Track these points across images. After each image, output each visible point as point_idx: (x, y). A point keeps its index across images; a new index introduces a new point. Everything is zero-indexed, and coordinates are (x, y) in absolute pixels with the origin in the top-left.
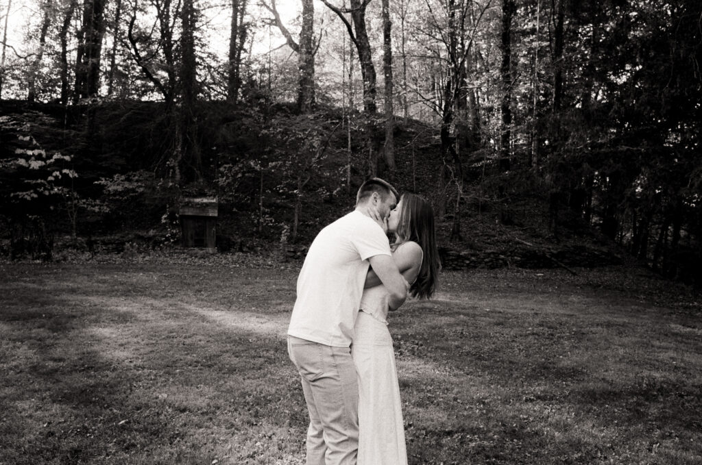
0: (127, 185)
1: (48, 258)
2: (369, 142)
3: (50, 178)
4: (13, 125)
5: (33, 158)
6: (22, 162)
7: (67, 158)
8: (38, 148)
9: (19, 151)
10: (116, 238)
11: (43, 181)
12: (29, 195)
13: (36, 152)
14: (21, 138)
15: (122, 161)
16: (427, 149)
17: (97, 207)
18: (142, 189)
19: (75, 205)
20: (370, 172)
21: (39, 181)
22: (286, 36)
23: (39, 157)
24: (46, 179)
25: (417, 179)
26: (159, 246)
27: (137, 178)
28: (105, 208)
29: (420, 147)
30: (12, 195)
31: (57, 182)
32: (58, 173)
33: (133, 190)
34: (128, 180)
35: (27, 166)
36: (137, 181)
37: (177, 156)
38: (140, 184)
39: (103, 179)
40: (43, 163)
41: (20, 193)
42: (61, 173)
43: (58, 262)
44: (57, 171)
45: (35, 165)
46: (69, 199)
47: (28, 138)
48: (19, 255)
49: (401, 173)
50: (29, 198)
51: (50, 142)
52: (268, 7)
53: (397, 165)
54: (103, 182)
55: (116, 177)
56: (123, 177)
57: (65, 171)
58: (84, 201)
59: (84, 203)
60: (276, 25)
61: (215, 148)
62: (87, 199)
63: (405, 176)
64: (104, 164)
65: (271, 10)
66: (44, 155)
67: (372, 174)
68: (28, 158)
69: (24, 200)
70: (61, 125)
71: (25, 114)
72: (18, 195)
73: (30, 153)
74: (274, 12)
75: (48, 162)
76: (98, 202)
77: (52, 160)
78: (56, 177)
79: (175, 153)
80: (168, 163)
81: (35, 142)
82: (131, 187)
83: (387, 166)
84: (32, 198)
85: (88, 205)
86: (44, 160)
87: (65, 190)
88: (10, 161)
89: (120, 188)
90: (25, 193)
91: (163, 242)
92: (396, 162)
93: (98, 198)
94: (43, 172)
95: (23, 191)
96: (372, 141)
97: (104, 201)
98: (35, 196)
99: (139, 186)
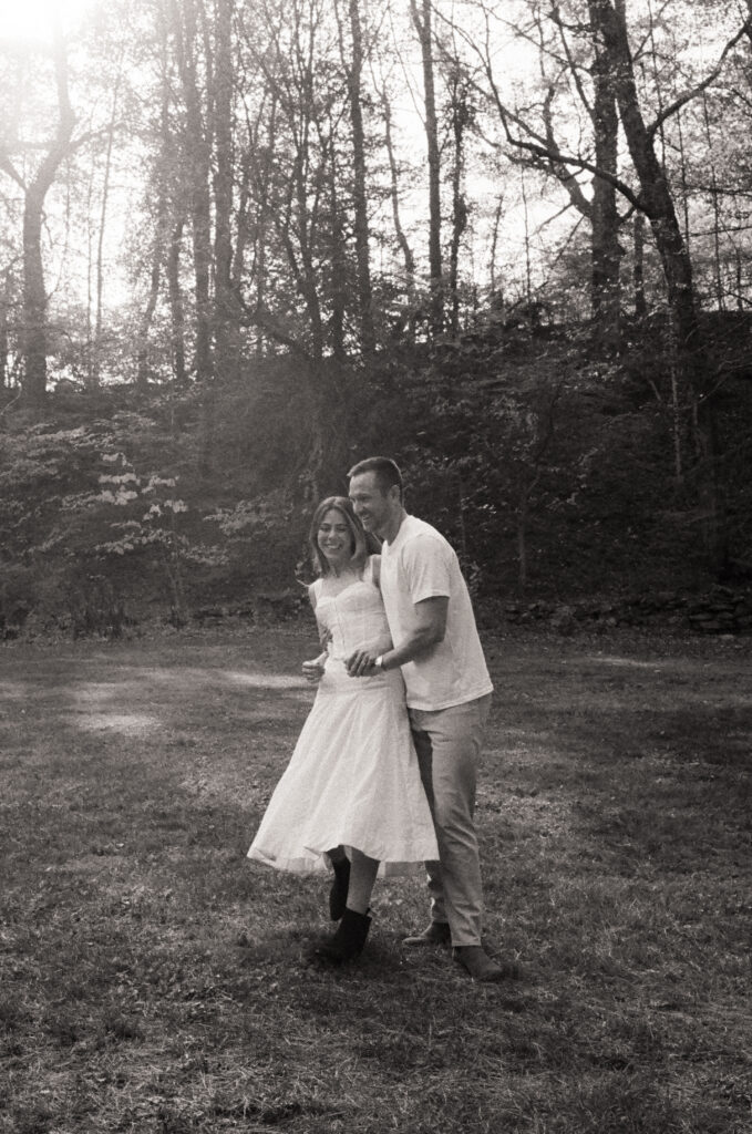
0: (253, 518)
4: (91, 439)
5: (123, 488)
6: (106, 495)
7: (169, 482)
8: (129, 470)
9: (103, 479)
10: (240, 605)
11: (134, 523)
12: (118, 547)
13: (125, 478)
14: (106, 457)
17: (211, 557)
19: (182, 557)
21: (129, 523)
23: (131, 486)
24: (139, 519)
28: (223, 557)
30: (97, 548)
31: (157, 522)
32: (157, 508)
33: (260, 526)
34: (258, 510)
35: (113, 501)
36: (268, 510)
37: (316, 462)
38: (270, 514)
39: (220, 511)
40: (135, 495)
42: (162, 507)
44: (156, 504)
45: (124, 497)
46: (172, 547)
47: (115, 457)
50: (120, 551)
54: (219, 516)
56: (249, 506)
57: (169, 503)
58: (195, 549)
59: (195, 553)
61: (355, 447)
62: (200, 546)
66: (138, 482)
68: (114, 488)
69: (114, 554)
70: (164, 428)
72: (107, 548)
73: (117, 479)
75: (144, 491)
76: (213, 549)
77: (149, 489)
78: (155, 514)
79: (313, 458)
80: (301, 476)
84: (126, 551)
85: (201, 554)
86: (138, 489)
87: (165, 534)
88: (87, 497)
90: (115, 544)
91: (296, 607)
94: (137, 509)
95: (112, 542)
97: (221, 547)
98: (130, 547)
99: (269, 519)
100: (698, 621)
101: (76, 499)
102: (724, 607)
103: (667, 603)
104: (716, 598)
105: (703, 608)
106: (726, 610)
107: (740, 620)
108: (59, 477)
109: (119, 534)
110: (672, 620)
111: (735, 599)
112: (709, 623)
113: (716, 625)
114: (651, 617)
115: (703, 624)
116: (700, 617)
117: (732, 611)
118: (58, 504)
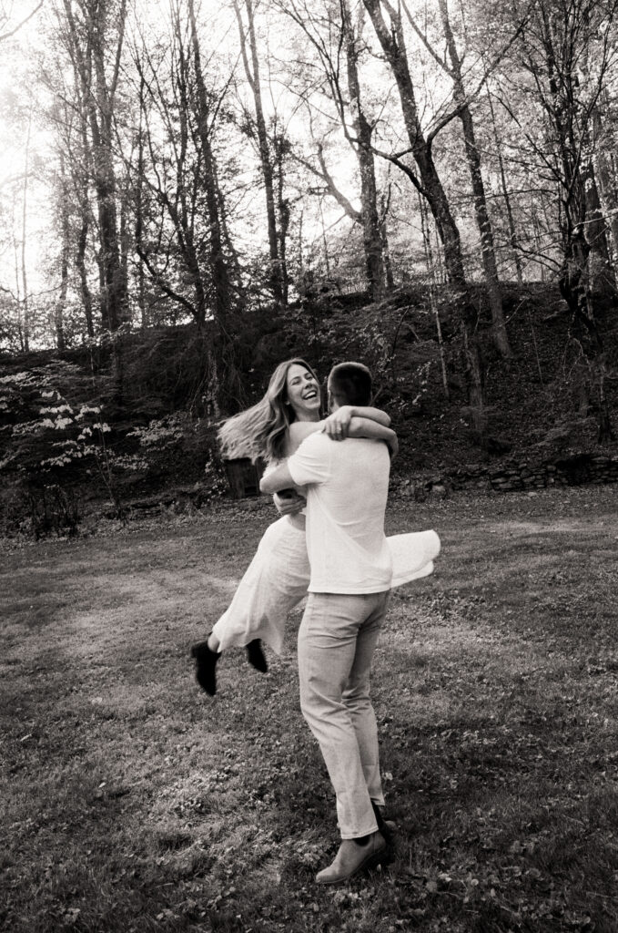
0: (164, 432)
1: (73, 533)
2: (462, 326)
3: (81, 437)
4: (32, 381)
5: (59, 417)
6: (47, 423)
7: (96, 410)
8: (64, 403)
9: (43, 411)
10: (160, 497)
11: (71, 442)
12: (59, 461)
13: (62, 408)
14: (44, 394)
15: (158, 404)
16: (554, 319)
17: (134, 464)
18: (180, 435)
19: (111, 464)
20: (469, 366)
21: (68, 442)
22: (343, 205)
23: (66, 414)
24: (75, 439)
25: (543, 364)
26: (205, 502)
27: (173, 422)
28: (143, 463)
29: (545, 318)
30: (43, 463)
31: (89, 440)
32: (88, 430)
33: (171, 437)
34: (166, 426)
35: (53, 426)
36: (175, 425)
37: (213, 386)
38: (177, 428)
39: (137, 429)
40: (71, 421)
41: (52, 460)
42: (92, 429)
43: (85, 536)
44: (86, 427)
45: (62, 423)
46: (103, 459)
47: (51, 394)
48: (44, 534)
49: (520, 360)
50: (61, 464)
51: (76, 394)
52: (317, 173)
53: (513, 350)
54: (138, 432)
55: (151, 424)
56: (160, 423)
57: (95, 426)
58: (120, 458)
59: (120, 461)
60: (329, 194)
61: (252, 370)
62: (123, 455)
63: (526, 363)
64: (138, 410)
65: (321, 176)
66: (71, 411)
67: (472, 368)
68: (53, 417)
69: (56, 467)
70: (86, 372)
71: (48, 366)
72: (50, 462)
73: (54, 410)
74: (326, 177)
75: (77, 418)
76: (135, 457)
77: (80, 415)
78: (87, 434)
79: (211, 384)
80: (204, 397)
81: (59, 397)
82: (167, 434)
83: (499, 353)
84: (65, 463)
85: (125, 462)
86: (72, 416)
87: (97, 448)
88: (33, 424)
89: (154, 438)
90: (56, 459)
91: (209, 496)
92: (511, 345)
93: (134, 453)
94: (73, 431)
95: (54, 457)
96: (466, 323)
97: (141, 456)
98: (68, 460)
99: (177, 432)
100: (497, 484)
101: (24, 426)
102: (514, 472)
103: (474, 473)
104: (509, 466)
105: (500, 475)
106: (515, 475)
107: (525, 481)
108: (8, 411)
109: (59, 451)
110: (480, 485)
111: (521, 466)
112: (505, 485)
113: (509, 485)
114: (466, 484)
115: (501, 485)
116: (500, 480)
117: (518, 475)
118: (9, 431)
